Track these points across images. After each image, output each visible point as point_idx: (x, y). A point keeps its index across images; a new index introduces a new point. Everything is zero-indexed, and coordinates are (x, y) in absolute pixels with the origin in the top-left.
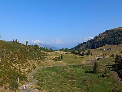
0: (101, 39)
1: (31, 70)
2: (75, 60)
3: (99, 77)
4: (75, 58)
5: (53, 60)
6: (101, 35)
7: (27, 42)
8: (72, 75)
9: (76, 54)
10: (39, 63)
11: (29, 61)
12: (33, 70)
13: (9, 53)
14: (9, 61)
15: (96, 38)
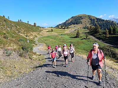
0: (69, 22)
1: (35, 38)
2: (61, 31)
3: (82, 39)
4: (60, 31)
5: (47, 32)
6: (69, 20)
7: (28, 22)
8: (63, 40)
9: (60, 28)
10: (38, 34)
11: (31, 33)
12: (36, 38)
13: (17, 27)
14: (17, 32)
15: (67, 21)
